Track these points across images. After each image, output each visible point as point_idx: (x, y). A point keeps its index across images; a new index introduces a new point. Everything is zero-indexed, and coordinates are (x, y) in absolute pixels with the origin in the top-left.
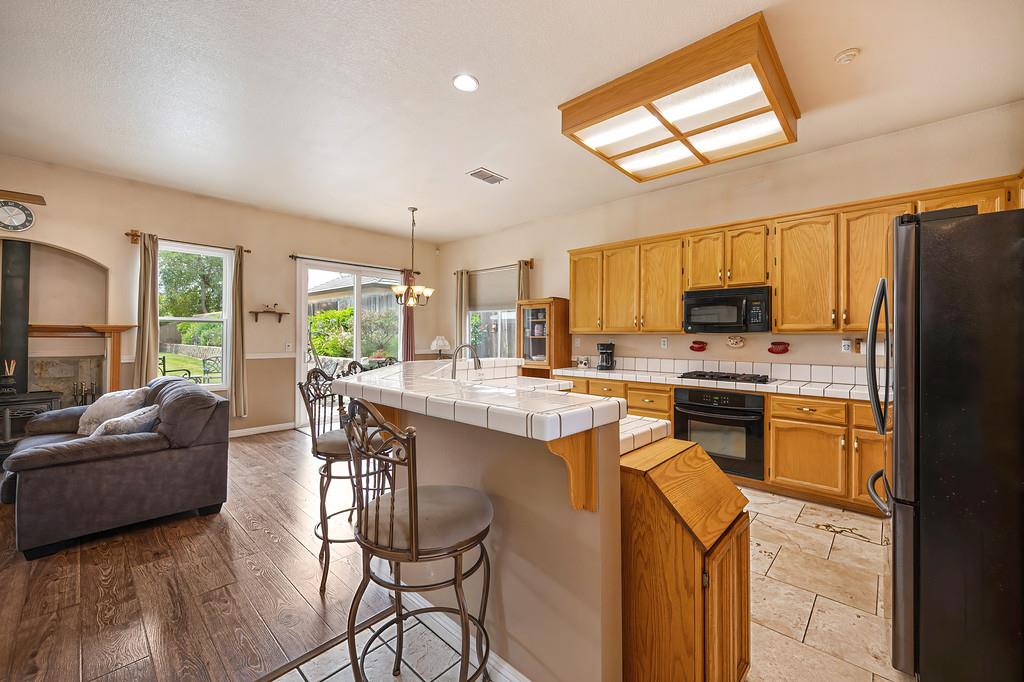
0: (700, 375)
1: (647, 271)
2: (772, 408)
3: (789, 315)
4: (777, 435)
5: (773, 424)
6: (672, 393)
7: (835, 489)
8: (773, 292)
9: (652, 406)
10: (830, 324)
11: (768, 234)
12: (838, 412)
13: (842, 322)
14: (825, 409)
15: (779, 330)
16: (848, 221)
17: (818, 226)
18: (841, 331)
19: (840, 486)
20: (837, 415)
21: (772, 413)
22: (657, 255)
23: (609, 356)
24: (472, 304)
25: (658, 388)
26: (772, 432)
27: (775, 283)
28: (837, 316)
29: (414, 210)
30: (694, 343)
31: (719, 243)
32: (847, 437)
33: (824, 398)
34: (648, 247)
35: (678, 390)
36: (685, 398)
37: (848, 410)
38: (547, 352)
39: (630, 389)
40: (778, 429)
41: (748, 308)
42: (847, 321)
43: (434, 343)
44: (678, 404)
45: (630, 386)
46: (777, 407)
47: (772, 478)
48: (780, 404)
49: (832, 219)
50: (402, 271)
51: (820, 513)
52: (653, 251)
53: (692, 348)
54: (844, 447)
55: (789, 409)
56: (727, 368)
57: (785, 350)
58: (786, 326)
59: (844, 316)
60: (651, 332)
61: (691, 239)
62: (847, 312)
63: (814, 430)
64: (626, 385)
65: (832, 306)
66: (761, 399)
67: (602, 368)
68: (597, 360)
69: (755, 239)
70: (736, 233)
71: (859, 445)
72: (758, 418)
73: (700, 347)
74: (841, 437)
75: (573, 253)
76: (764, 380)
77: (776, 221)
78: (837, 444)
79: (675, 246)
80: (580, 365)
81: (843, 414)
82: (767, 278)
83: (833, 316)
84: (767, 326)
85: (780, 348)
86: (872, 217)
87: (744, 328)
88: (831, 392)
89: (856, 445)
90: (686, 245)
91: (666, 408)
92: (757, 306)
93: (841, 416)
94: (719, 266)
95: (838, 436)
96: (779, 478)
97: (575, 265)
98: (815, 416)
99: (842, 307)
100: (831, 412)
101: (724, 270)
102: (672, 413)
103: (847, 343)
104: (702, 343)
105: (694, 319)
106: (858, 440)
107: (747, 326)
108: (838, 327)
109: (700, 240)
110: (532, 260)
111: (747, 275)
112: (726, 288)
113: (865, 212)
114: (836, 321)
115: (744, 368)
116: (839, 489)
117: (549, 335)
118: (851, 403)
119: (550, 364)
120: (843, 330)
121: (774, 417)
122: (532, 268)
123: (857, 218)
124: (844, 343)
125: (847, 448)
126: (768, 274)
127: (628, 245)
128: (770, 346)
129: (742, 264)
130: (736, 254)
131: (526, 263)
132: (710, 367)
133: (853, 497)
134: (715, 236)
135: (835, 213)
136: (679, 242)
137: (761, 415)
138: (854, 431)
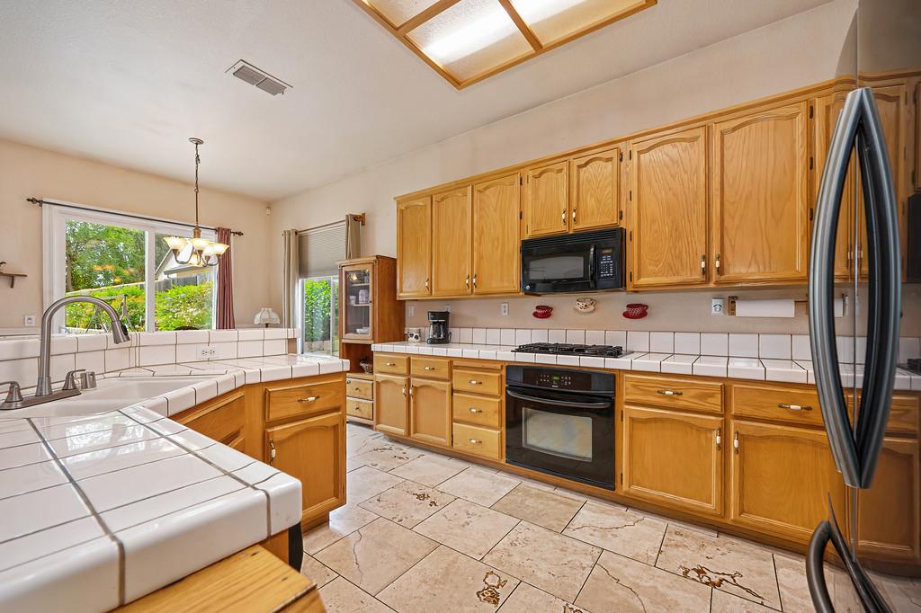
0: (543, 348)
1: (481, 217)
2: (626, 392)
3: (646, 265)
4: (632, 429)
5: (627, 412)
6: (504, 372)
7: (708, 506)
8: (628, 234)
9: (480, 389)
10: (698, 276)
11: (621, 160)
12: (712, 396)
13: (714, 272)
14: (693, 392)
15: (635, 286)
16: (722, 134)
17: (684, 144)
18: (712, 285)
19: (714, 500)
20: (710, 400)
21: (626, 397)
22: (491, 197)
23: (442, 327)
24: (303, 270)
25: (487, 365)
26: (626, 423)
27: (629, 224)
28: (707, 265)
29: (198, 142)
30: (538, 308)
31: (563, 177)
32: (724, 432)
33: (692, 376)
34: (481, 187)
35: (511, 368)
36: (519, 378)
37: (725, 392)
38: (370, 324)
39: (457, 367)
40: (633, 420)
41: (597, 257)
42: (720, 271)
43: (258, 316)
44: (511, 388)
45: (455, 363)
46: (631, 390)
47: (624, 487)
48: (634, 386)
49: (701, 132)
50: (216, 230)
51: (687, 542)
52: (487, 192)
53: (535, 315)
54: (719, 447)
55: (647, 393)
56: (575, 338)
57: (643, 314)
58: (643, 281)
59: (717, 262)
60: (486, 295)
61: (531, 173)
62: (721, 258)
63: (679, 421)
64: (451, 362)
65: (701, 251)
66: (611, 378)
67: (433, 342)
68: (429, 332)
69: (606, 167)
70: (583, 161)
71: (739, 444)
72: (608, 405)
73: (544, 313)
74: (715, 432)
75: (400, 201)
76: (616, 352)
77: (632, 141)
78: (710, 440)
79: (512, 184)
80: (410, 339)
81: (717, 400)
82: (621, 218)
83: (703, 264)
84: (619, 281)
85: (637, 312)
86: (754, 125)
87: (592, 285)
88: (703, 368)
89: (736, 443)
90: (525, 182)
91: (496, 391)
92: (608, 254)
93: (715, 403)
94: (564, 206)
95: (711, 430)
96: (634, 488)
97: (402, 214)
98: (681, 403)
99: (715, 251)
100: (703, 397)
101: (568, 211)
102: (504, 398)
103: (718, 302)
104: (547, 308)
105: (534, 276)
106: (740, 436)
107: (595, 283)
108: (708, 280)
109: (541, 174)
110: (364, 214)
111: (595, 217)
112: (571, 232)
113: (744, 120)
114: (705, 271)
115: (595, 338)
116: (712, 506)
117: (373, 302)
118: (727, 383)
119: (373, 339)
120: (716, 283)
121: (628, 403)
122: (363, 224)
123: (734, 129)
124: (715, 302)
125: (724, 447)
126: (621, 213)
127: (460, 186)
128: (625, 309)
129: (590, 202)
130: (583, 188)
131: (356, 218)
132: (556, 337)
133: (732, 517)
134: (558, 166)
135: (705, 123)
136: (517, 178)
137: (611, 400)
138: (733, 423)
